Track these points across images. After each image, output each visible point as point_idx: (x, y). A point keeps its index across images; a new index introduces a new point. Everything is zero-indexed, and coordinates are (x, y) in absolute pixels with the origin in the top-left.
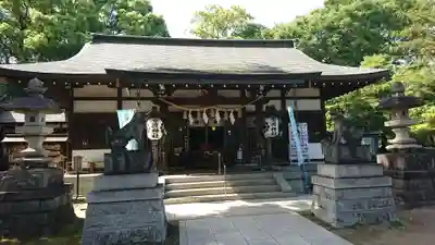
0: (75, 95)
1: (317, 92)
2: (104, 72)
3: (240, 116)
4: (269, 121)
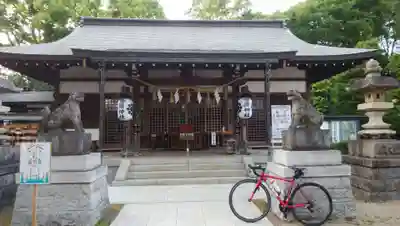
0: (61, 76)
1: (302, 74)
2: (71, 53)
4: (242, 101)
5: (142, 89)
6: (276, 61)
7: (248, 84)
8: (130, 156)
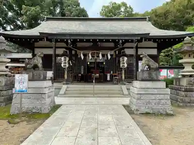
0: (35, 46)
1: (155, 45)
2: (39, 35)
3: (114, 56)
5: (73, 52)
6: (139, 38)
7: (126, 50)
8: (67, 84)
